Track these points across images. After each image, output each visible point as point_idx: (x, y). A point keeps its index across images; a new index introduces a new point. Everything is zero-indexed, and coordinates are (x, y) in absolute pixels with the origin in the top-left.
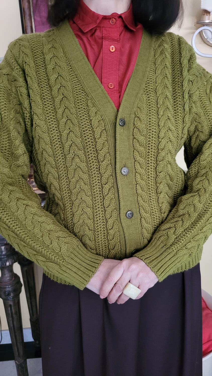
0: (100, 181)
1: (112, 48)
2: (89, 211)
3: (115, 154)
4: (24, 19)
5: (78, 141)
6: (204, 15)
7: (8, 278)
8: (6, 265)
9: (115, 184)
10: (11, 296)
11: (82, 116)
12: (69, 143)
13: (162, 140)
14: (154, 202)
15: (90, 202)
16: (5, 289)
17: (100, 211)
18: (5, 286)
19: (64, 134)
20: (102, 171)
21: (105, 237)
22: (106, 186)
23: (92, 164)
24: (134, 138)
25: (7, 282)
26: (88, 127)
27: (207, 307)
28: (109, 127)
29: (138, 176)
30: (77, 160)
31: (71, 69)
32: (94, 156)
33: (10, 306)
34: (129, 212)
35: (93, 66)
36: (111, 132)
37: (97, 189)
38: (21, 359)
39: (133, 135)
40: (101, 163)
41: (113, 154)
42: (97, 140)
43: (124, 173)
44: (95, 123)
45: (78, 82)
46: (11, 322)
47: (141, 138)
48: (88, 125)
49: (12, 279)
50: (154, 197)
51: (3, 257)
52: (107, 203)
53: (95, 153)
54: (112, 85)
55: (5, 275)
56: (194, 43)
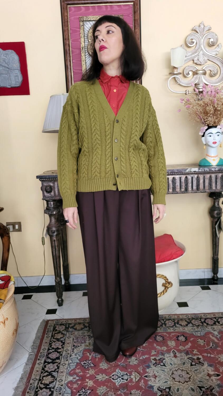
0: (105, 144)
2: (99, 156)
4: (67, 71)
5: (98, 128)
6: (174, 69)
8: (53, 213)
9: (112, 146)
10: (55, 234)
12: (94, 128)
15: (100, 153)
16: (52, 229)
17: (104, 157)
18: (52, 227)
19: (93, 125)
20: (107, 140)
21: (105, 168)
22: (107, 146)
23: (103, 137)
24: (122, 128)
28: (112, 123)
29: (122, 143)
30: (97, 135)
32: (104, 134)
33: (55, 240)
34: (116, 158)
35: (107, 97)
36: (112, 125)
37: (104, 148)
40: (107, 137)
41: (112, 133)
42: (106, 127)
43: (116, 142)
44: (106, 120)
46: (54, 252)
47: (125, 128)
48: (103, 122)
51: (52, 208)
52: (107, 153)
54: (114, 106)
55: (52, 221)
56: (168, 84)
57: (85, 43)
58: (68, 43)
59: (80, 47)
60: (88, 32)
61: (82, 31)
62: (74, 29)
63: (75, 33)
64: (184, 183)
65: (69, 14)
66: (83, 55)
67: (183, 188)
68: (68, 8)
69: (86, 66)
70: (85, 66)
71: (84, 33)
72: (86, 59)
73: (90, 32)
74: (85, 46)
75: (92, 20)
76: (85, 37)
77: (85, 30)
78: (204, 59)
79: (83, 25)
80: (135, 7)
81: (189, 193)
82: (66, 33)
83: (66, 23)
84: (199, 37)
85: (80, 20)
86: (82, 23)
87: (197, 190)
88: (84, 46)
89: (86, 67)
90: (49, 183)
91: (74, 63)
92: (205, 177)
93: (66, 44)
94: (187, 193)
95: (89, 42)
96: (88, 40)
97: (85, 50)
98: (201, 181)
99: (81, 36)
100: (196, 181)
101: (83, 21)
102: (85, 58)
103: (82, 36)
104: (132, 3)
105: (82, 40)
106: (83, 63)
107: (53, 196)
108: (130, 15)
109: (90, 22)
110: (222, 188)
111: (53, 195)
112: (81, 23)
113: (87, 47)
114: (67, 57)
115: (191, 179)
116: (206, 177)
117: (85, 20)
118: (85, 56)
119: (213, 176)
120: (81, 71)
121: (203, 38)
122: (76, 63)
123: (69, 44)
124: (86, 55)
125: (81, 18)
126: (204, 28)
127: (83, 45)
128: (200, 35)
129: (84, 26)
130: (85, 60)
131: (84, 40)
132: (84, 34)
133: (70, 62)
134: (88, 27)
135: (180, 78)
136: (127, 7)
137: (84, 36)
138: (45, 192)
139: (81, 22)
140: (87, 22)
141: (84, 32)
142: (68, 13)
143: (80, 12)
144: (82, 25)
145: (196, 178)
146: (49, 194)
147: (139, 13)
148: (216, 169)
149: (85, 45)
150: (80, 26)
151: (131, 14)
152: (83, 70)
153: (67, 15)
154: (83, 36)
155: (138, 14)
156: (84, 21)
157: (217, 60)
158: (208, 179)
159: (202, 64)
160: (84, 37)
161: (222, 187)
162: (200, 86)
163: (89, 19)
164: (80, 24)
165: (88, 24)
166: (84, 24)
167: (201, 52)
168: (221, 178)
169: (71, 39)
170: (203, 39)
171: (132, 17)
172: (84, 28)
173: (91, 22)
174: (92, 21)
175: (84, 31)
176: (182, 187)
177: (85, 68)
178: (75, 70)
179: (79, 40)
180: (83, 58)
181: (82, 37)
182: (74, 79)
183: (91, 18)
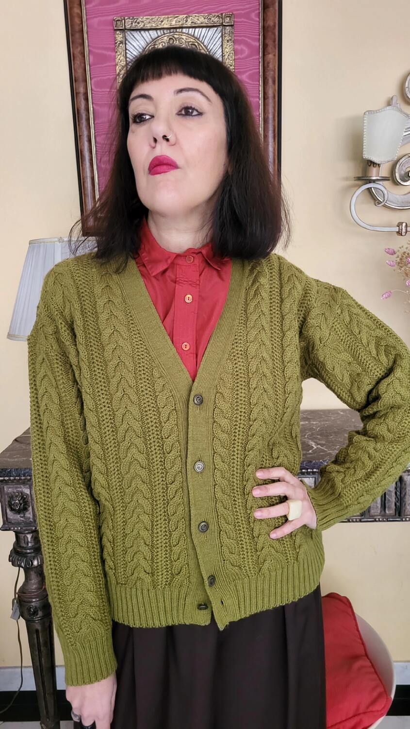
0: (164, 479)
1: (189, 298)
2: (146, 519)
3: (187, 443)
4: (82, 166)
6: (370, 166)
7: (34, 586)
8: (32, 564)
9: (185, 484)
10: (38, 616)
11: (145, 390)
12: (125, 426)
13: (254, 424)
14: (241, 507)
15: (148, 508)
16: (29, 604)
17: (162, 520)
18: (29, 598)
19: (119, 414)
20: (168, 466)
21: (167, 556)
22: (171, 486)
23: (155, 456)
24: (215, 422)
25: (34, 592)
26: (152, 405)
28: (180, 406)
29: (218, 474)
30: (134, 450)
31: (131, 320)
32: (157, 445)
33: (37, 631)
34: (203, 524)
35: (162, 318)
36: (182, 413)
37: (159, 490)
38: (50, 722)
39: (214, 418)
40: (166, 455)
41: (183, 442)
42: (163, 424)
43: (198, 470)
44: (162, 399)
45: (141, 340)
46: (37, 658)
47: (224, 422)
48: (152, 403)
49: (42, 588)
50: (240, 501)
51: (28, 551)
52: (171, 510)
53: (160, 441)
54: (186, 346)
55: (30, 580)
56: (353, 208)
58: (82, 90)
62: (98, 51)
63: (103, 64)
64: (393, 494)
65: (84, 12)
67: (389, 508)
75: (148, 26)
77: (128, 55)
79: (125, 42)
81: (406, 520)
82: (79, 63)
83: (77, 36)
85: (115, 28)
86: (121, 36)
90: (21, 488)
91: (99, 143)
93: (76, 93)
94: (402, 521)
99: (118, 71)
101: (123, 31)
103: (120, 70)
107: (31, 520)
108: (253, 15)
109: (142, 32)
111: (29, 518)
112: (117, 36)
114: (80, 129)
117: (128, 27)
123: (86, 94)
125: (119, 23)
129: (126, 44)
133: (90, 141)
134: (138, 48)
135: (385, 192)
138: (8, 511)
139: (118, 32)
140: (136, 34)
141: (126, 60)
142: (83, 8)
143: (116, 5)
144: (121, 42)
146: (19, 516)
147: (277, 8)
150: (115, 43)
151: (256, 10)
153: (79, 12)
155: (275, 10)
156: (125, 29)
163: (141, 26)
164: (115, 39)
165: (138, 38)
166: (126, 40)
169: (91, 79)
171: (258, 19)
172: (126, 49)
173: (147, 32)
174: (148, 30)
176: (387, 505)
178: (104, 163)
183: (144, 21)
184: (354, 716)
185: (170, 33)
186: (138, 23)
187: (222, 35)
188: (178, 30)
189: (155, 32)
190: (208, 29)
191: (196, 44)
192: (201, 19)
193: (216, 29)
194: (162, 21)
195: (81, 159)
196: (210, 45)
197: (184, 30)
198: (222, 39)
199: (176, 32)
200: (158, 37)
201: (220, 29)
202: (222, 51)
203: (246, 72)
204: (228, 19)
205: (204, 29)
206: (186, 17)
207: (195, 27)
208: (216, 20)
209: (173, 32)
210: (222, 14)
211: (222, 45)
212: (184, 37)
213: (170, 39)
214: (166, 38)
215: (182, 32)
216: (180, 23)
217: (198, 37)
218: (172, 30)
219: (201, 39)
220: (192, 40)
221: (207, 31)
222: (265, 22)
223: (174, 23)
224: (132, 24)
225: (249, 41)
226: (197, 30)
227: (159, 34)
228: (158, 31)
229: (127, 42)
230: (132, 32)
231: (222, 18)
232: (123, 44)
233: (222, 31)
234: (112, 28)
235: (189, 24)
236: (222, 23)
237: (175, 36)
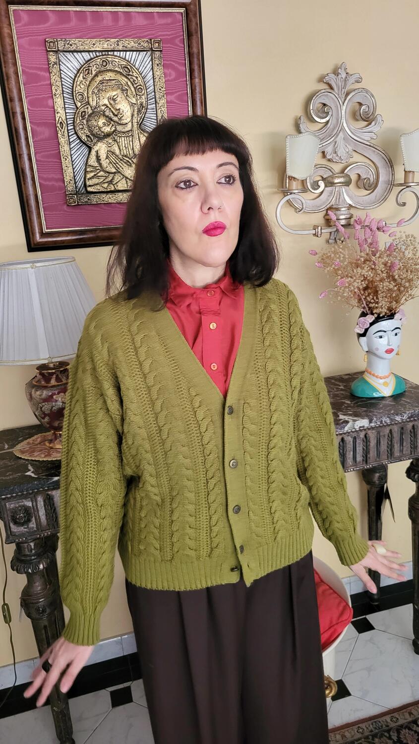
0: (205, 476)
1: (213, 326)
2: (190, 507)
3: (224, 446)
4: (24, 184)
7: (39, 588)
8: (39, 568)
9: (222, 478)
10: (47, 613)
14: (263, 492)
16: (37, 605)
17: (204, 507)
18: (37, 599)
20: (208, 465)
21: (208, 534)
22: (211, 481)
23: (197, 459)
24: (244, 427)
25: (40, 593)
27: (322, 581)
29: (248, 468)
31: (165, 349)
32: (199, 450)
33: (45, 627)
34: (236, 507)
35: (191, 345)
36: (218, 423)
37: (200, 485)
38: (61, 704)
39: (243, 424)
40: (206, 457)
41: (220, 446)
42: (203, 434)
43: (233, 466)
44: (200, 413)
45: (176, 366)
47: (252, 427)
48: (192, 418)
50: (264, 487)
51: (33, 557)
52: (211, 499)
53: (201, 447)
55: (34, 583)
56: (278, 215)
57: (65, 110)
58: (19, 110)
59: (55, 120)
60: (74, 82)
61: (54, 78)
62: (31, 71)
63: (37, 83)
65: (14, 32)
66: (62, 140)
68: (11, 13)
69: (74, 169)
70: (70, 170)
71: (62, 85)
72: (72, 152)
73: (78, 83)
74: (67, 119)
75: (81, 48)
76: (65, 95)
77: (63, 76)
78: (347, 150)
79: (58, 62)
80: (191, 21)
82: (13, 83)
83: (10, 56)
84: (336, 99)
85: (49, 50)
86: (54, 57)
87: (364, 463)
88: (64, 118)
89: (74, 173)
90: (23, 502)
91: (40, 161)
92: (379, 434)
95: (77, 108)
96: (75, 103)
97: (68, 130)
98: (373, 443)
99: (54, 91)
100: (362, 445)
101: (56, 52)
102: (70, 149)
103: (56, 90)
104: (182, 10)
105: (59, 102)
106: (66, 163)
107: (35, 529)
108: (177, 41)
109: (75, 54)
110: (413, 453)
111: (33, 528)
112: (50, 57)
113: (74, 121)
115: (352, 443)
116: (381, 434)
117: (61, 49)
118: (70, 145)
119: (396, 429)
120: (61, 184)
121: (346, 101)
122: (44, 162)
123: (22, 114)
124: (71, 140)
125: (52, 44)
126: (346, 77)
127: (61, 115)
128: (339, 97)
129: (60, 65)
130: (71, 155)
131: (64, 102)
132: (62, 88)
134: (72, 69)
135: (303, 201)
136: (169, 20)
137: (63, 91)
138: (12, 525)
139: (51, 53)
140: (69, 55)
141: (62, 81)
142: (13, 27)
143: (46, 25)
144: (55, 63)
145: (362, 439)
146: (22, 528)
148: (403, 417)
149: (66, 116)
150: (49, 64)
151: (181, 36)
152: (66, 180)
153: (9, 32)
154: (59, 91)
155: (198, 38)
156: (58, 50)
157: (374, 151)
158: (387, 437)
159: (342, 162)
160: (63, 93)
161: (413, 450)
162: (342, 212)
163: (73, 48)
164: (49, 60)
165: (71, 59)
166: (60, 61)
167: (341, 135)
168: (411, 431)
169: (26, 97)
170: (345, 104)
171: (182, 45)
172: (60, 70)
173: (79, 54)
174: (81, 52)
175: (61, 78)
177: (72, 175)
178: (45, 180)
179: (50, 102)
180: (65, 149)
181: (58, 96)
182: (43, 204)
183: (77, 43)
184: (330, 628)
185: (103, 55)
186: (71, 45)
187: (152, 58)
188: (110, 53)
189: (87, 54)
190: (138, 53)
191: (129, 67)
192: (132, 44)
193: (145, 53)
194: (94, 44)
195: (23, 177)
196: (141, 68)
197: (115, 53)
198: (152, 63)
199: (108, 55)
200: (91, 59)
201: (149, 53)
202: (153, 74)
203: (176, 92)
204: (157, 44)
205: (135, 53)
206: (118, 41)
207: (126, 51)
208: (146, 45)
209: (105, 55)
210: (151, 40)
211: (152, 68)
212: (117, 60)
213: (103, 61)
214: (99, 60)
215: (113, 55)
216: (112, 47)
217: (129, 60)
218: (104, 53)
219: (132, 62)
220: (124, 63)
221: (137, 55)
222: (190, 49)
223: (105, 46)
224: (65, 45)
225: (176, 65)
226: (128, 53)
227: (92, 56)
228: (91, 54)
229: (61, 63)
230: (65, 53)
231: (151, 43)
232: (57, 65)
233: (151, 55)
234: (44, 48)
235: (120, 48)
236: (152, 48)
237: (108, 59)
